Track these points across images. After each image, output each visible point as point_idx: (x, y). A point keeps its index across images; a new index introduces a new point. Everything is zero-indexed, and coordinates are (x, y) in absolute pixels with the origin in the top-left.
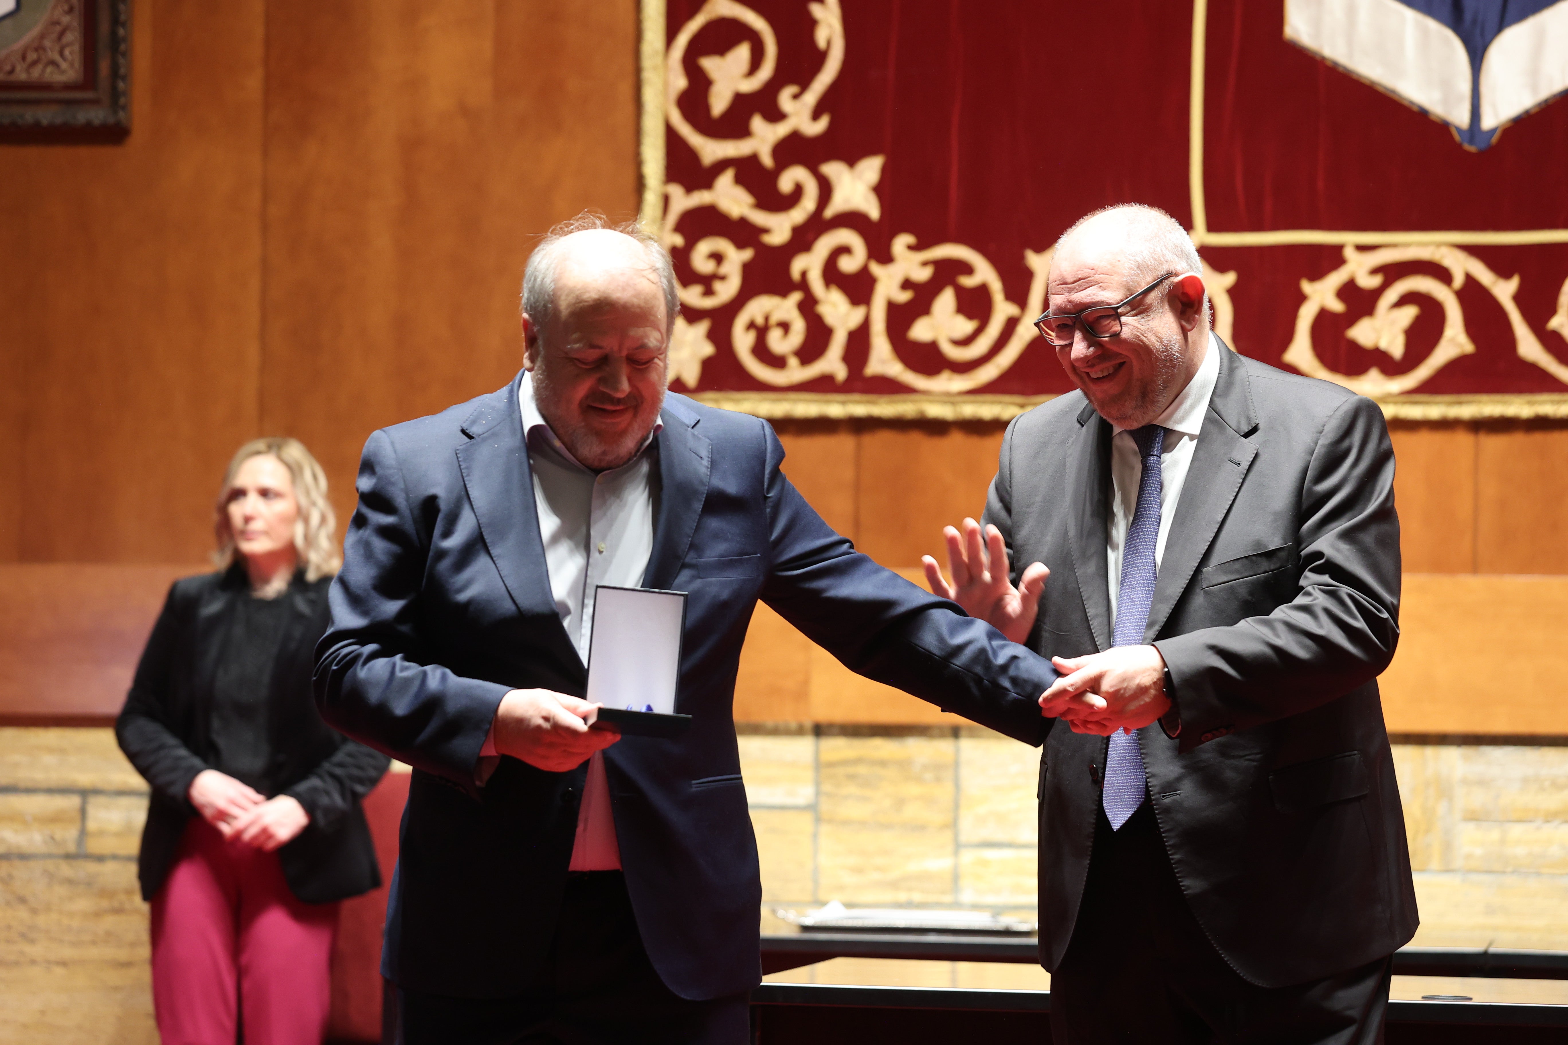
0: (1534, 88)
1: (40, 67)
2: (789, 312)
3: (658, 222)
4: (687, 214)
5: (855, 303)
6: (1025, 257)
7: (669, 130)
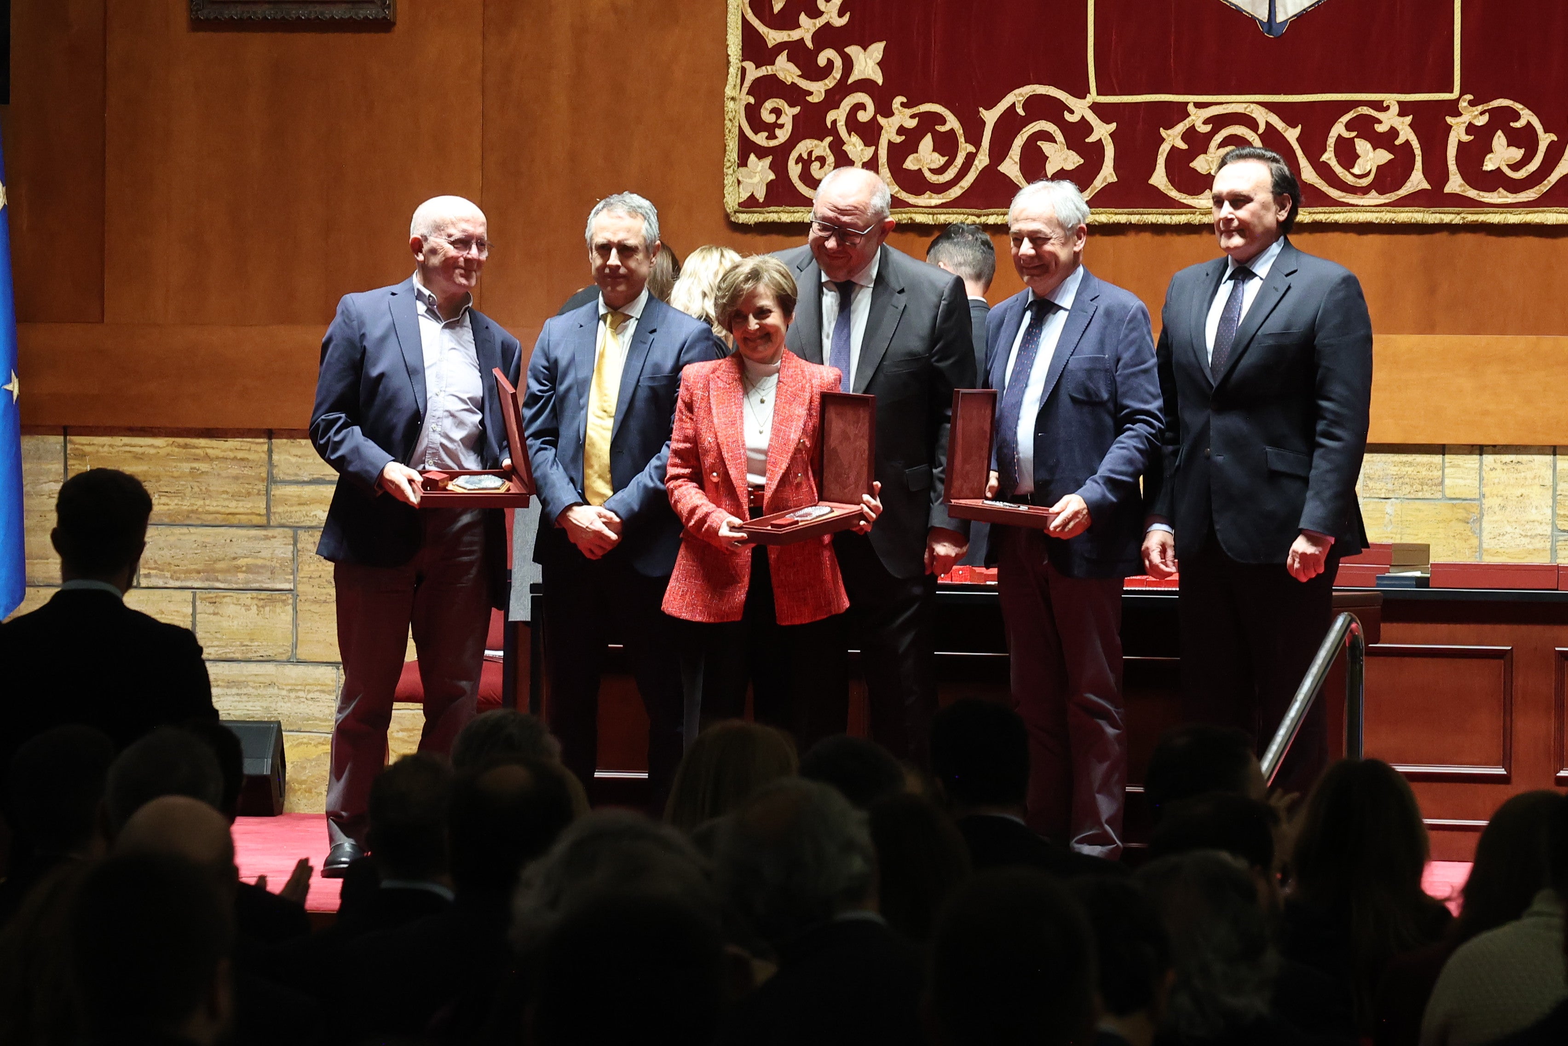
2: (825, 150)
3: (738, 87)
4: (757, 82)
5: (867, 144)
6: (979, 112)
7: (745, 22)
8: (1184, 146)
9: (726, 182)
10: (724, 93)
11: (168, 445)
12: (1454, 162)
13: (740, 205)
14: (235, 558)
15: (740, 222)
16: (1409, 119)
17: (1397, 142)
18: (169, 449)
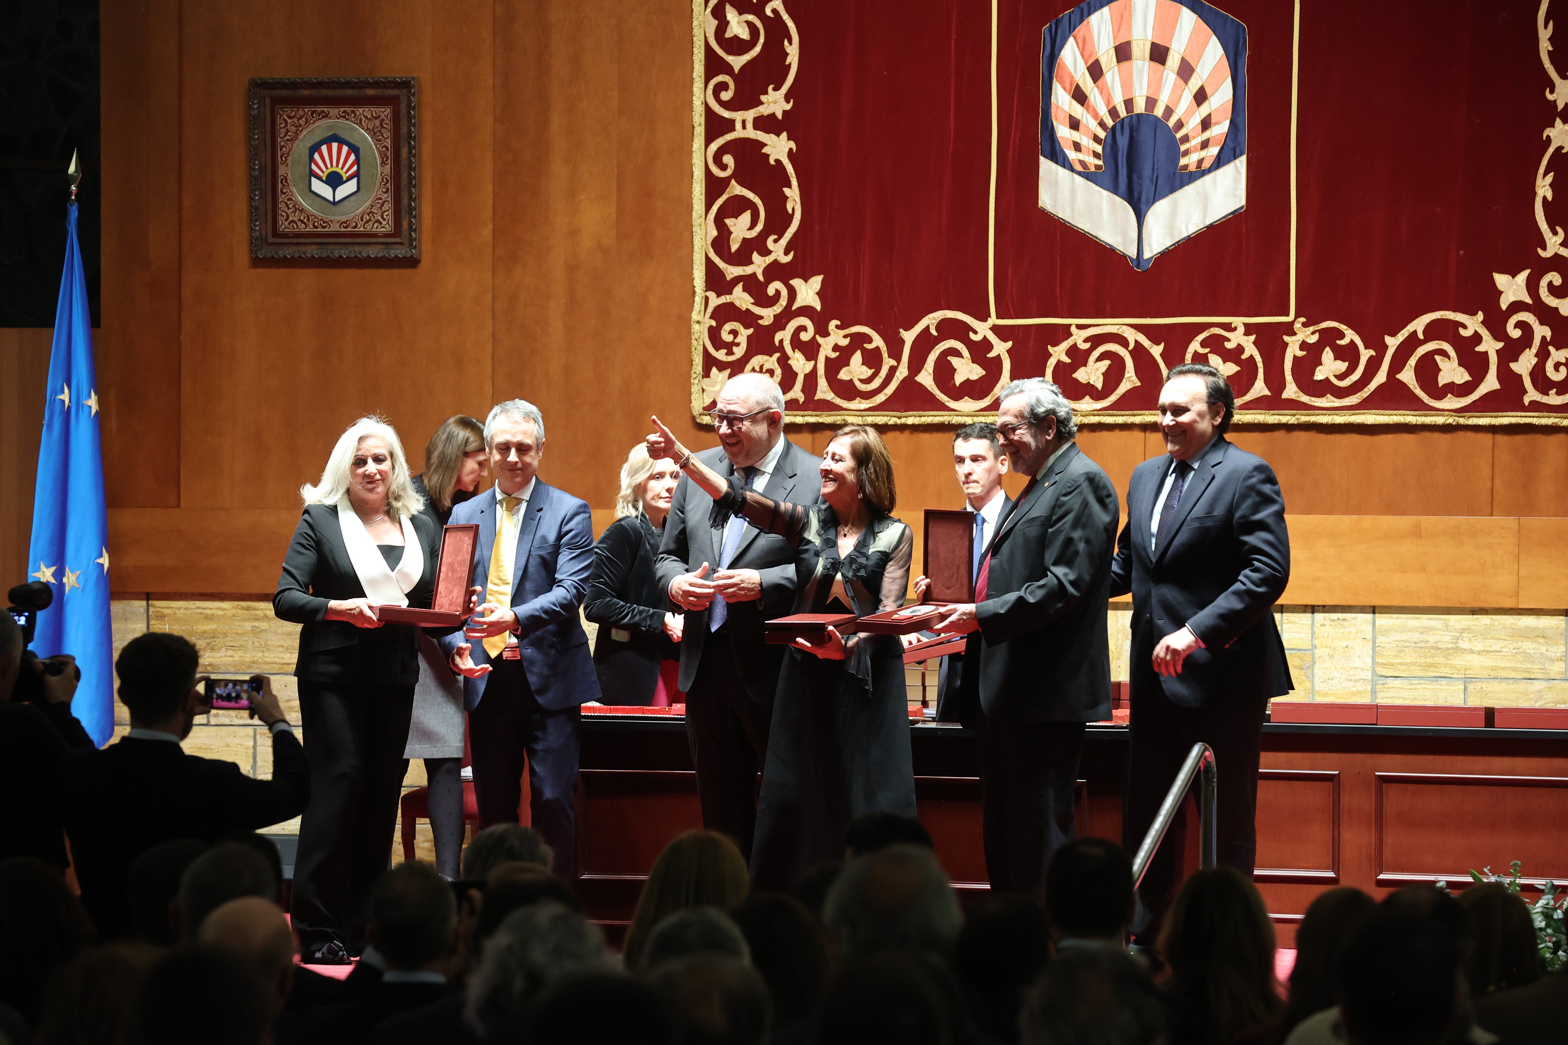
0: (1172, 235)
1: (371, 223)
2: (773, 364)
3: (702, 313)
4: (718, 308)
5: (808, 359)
6: (899, 332)
7: (708, 260)
8: (1067, 360)
9: (692, 390)
10: (691, 317)
11: (233, 608)
12: (1290, 373)
13: (704, 409)
14: (288, 701)
15: (705, 423)
16: (1253, 338)
17: (1244, 357)
18: (234, 611)
